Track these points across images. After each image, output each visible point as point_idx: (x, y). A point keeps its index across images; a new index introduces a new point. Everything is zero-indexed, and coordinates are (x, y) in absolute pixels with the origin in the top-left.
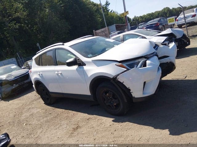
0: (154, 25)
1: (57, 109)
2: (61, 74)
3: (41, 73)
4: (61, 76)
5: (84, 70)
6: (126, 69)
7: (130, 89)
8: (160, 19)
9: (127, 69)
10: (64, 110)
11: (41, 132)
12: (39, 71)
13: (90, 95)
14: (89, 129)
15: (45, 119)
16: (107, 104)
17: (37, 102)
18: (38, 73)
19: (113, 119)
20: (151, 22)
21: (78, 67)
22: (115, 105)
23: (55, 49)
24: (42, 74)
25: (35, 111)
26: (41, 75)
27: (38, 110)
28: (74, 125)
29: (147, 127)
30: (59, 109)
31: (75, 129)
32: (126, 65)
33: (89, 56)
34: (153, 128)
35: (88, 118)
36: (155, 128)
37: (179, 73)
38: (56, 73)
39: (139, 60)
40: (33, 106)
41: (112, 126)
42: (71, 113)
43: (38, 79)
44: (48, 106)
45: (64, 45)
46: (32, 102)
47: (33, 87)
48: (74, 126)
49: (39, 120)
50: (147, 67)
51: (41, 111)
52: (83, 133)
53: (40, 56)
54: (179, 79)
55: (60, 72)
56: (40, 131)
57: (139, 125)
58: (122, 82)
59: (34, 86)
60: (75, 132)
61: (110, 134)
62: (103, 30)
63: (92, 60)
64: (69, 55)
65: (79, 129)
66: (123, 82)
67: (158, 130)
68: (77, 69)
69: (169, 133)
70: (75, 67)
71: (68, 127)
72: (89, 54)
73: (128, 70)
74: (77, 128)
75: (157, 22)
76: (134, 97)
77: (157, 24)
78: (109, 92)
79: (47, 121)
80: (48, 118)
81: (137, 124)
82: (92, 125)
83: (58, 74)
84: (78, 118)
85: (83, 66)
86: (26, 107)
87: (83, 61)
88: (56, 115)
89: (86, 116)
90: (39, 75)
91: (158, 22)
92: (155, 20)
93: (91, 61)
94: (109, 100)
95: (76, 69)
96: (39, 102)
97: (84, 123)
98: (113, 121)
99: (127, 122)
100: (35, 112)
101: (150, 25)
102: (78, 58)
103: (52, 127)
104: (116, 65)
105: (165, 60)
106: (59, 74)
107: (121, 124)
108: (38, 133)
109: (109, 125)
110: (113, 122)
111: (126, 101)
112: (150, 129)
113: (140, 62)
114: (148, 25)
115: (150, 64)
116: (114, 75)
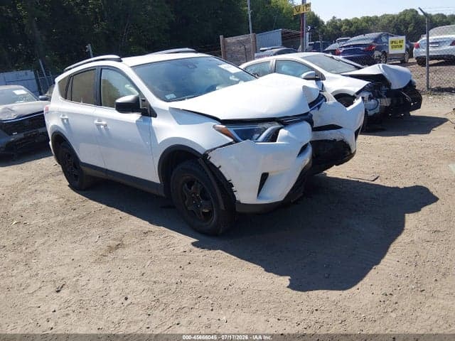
0: (362, 48)
1: (91, 201)
2: (105, 126)
3: (66, 117)
4: (104, 131)
5: (152, 127)
6: (231, 140)
7: (231, 184)
8: (380, 36)
9: (234, 141)
10: (104, 206)
11: (44, 244)
12: (63, 112)
13: (159, 182)
14: (140, 253)
15: (60, 218)
16: (189, 208)
17: (55, 180)
18: (61, 117)
19: (194, 240)
20: (358, 40)
21: (141, 117)
22: (203, 212)
23: (102, 68)
24: (67, 120)
25: (44, 198)
26: (65, 121)
27: (52, 197)
28: (114, 239)
29: (251, 265)
30: (95, 202)
31: (111, 249)
32: (235, 131)
33: (168, 97)
34: (263, 269)
35: (147, 230)
36: (266, 270)
37: (368, 168)
38: (96, 122)
39: (266, 125)
40: (45, 187)
41: (187, 253)
42: (116, 215)
43: (59, 130)
44: (74, 193)
45: (121, 61)
46: (45, 177)
47: (49, 145)
48: (112, 243)
49: (48, 219)
50: (277, 142)
51: (55, 201)
52: (125, 258)
53: (71, 77)
54: (360, 180)
55: (104, 123)
56: (42, 241)
57: (239, 260)
58: (217, 165)
59: (50, 143)
60: (109, 255)
61: (178, 267)
62: (241, 38)
63: (170, 108)
64: (128, 86)
65: (119, 251)
66: (220, 167)
67: (271, 275)
68: (137, 121)
69: (288, 283)
70: (134, 117)
71: (99, 243)
72: (169, 92)
73: (236, 141)
74: (118, 246)
75: (371, 41)
76: (239, 202)
77: (370, 46)
78: (196, 183)
79: (62, 224)
80: (67, 217)
81: (236, 258)
82: (149, 245)
83: (98, 125)
84: (127, 228)
85: (151, 116)
86: (29, 187)
87: (152, 105)
88: (85, 214)
89: (145, 225)
90: (63, 120)
91: (374, 42)
92: (368, 35)
93: (168, 109)
94: (193, 200)
95: (135, 122)
96: (60, 180)
97: (134, 239)
98: (194, 244)
99: (219, 251)
100: (45, 200)
101: (354, 46)
102: (144, 97)
103: (69, 237)
104: (214, 127)
105: (331, 134)
106: (102, 127)
107: (206, 252)
108: (36, 245)
109: (182, 250)
110: (192, 247)
111: (222, 207)
112: (257, 271)
113: (266, 129)
114: (349, 46)
115: (286, 138)
116: (207, 149)
